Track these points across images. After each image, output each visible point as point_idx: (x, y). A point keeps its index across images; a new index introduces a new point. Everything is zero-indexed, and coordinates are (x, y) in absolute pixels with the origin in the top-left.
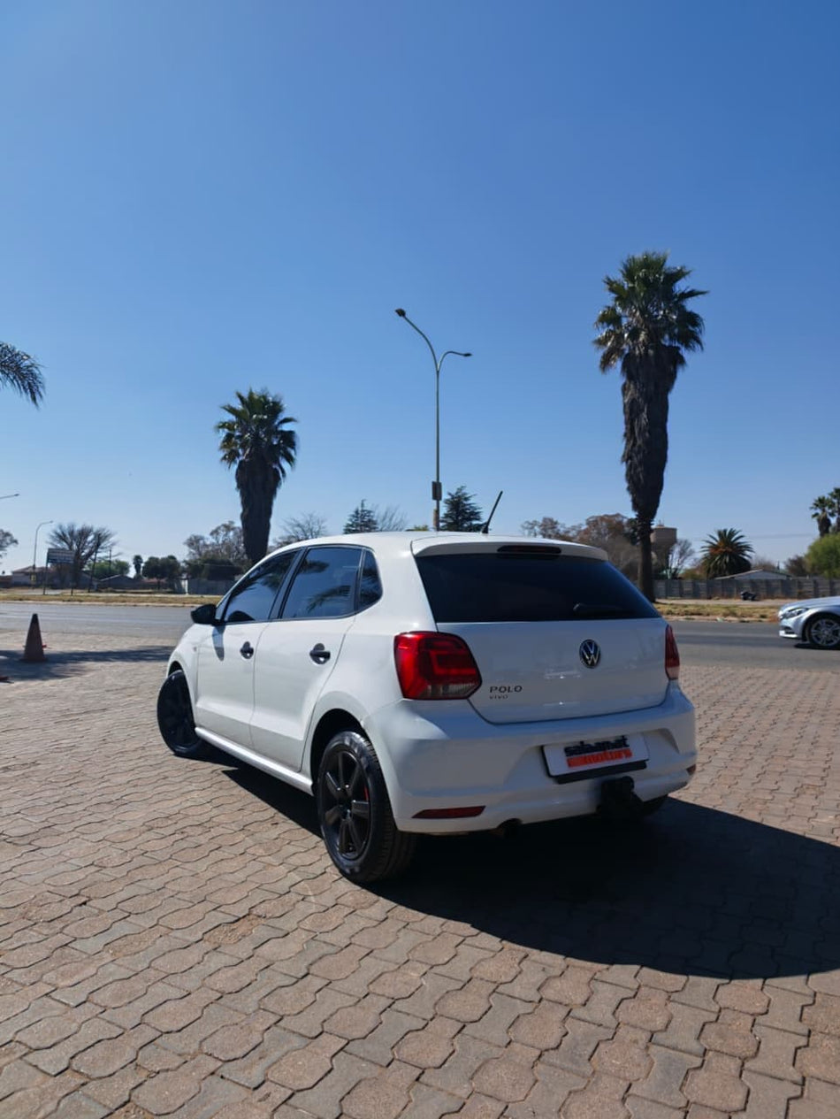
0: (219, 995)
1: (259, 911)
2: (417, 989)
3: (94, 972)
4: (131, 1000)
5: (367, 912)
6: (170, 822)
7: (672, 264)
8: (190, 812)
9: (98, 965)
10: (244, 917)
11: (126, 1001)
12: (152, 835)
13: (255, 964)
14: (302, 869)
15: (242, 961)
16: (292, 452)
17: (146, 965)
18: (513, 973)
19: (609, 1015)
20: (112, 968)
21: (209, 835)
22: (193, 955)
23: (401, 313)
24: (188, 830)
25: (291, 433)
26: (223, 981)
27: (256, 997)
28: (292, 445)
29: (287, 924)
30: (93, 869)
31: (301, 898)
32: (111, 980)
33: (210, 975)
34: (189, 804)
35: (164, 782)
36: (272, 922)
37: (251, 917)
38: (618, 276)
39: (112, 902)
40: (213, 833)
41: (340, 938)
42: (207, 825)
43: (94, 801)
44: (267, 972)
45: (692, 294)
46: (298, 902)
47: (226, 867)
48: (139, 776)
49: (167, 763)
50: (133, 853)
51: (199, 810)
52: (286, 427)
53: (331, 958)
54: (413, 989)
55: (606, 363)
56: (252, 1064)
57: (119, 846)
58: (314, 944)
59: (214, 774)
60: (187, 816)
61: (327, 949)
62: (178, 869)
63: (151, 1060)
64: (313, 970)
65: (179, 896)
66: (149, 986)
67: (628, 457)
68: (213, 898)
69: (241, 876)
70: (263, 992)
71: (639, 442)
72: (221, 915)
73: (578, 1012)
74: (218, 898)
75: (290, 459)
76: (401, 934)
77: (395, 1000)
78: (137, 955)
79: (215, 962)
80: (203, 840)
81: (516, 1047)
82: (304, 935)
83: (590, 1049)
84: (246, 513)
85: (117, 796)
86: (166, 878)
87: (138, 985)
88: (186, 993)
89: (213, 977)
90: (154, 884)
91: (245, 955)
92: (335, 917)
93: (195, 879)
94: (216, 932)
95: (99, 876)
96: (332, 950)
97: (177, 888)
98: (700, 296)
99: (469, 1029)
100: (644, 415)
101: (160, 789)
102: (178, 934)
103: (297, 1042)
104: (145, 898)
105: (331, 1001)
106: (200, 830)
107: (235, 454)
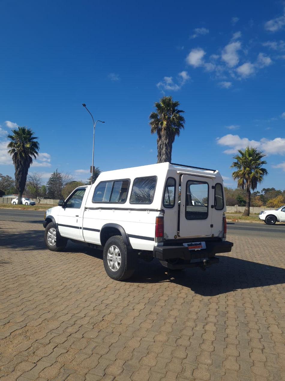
10: (106, 287)
15: (114, 294)
16: (37, 151)
22: (102, 293)
23: (84, 105)
25: (37, 143)
28: (37, 148)
37: (108, 287)
45: (181, 111)
52: (35, 140)
58: (126, 291)
63: (110, 308)
64: (130, 294)
72: (101, 287)
75: (37, 153)
79: (108, 294)
84: (18, 172)
94: (103, 290)
96: (131, 291)
98: (184, 112)
99: (167, 301)
100: (164, 149)
105: (137, 299)
107: (14, 150)
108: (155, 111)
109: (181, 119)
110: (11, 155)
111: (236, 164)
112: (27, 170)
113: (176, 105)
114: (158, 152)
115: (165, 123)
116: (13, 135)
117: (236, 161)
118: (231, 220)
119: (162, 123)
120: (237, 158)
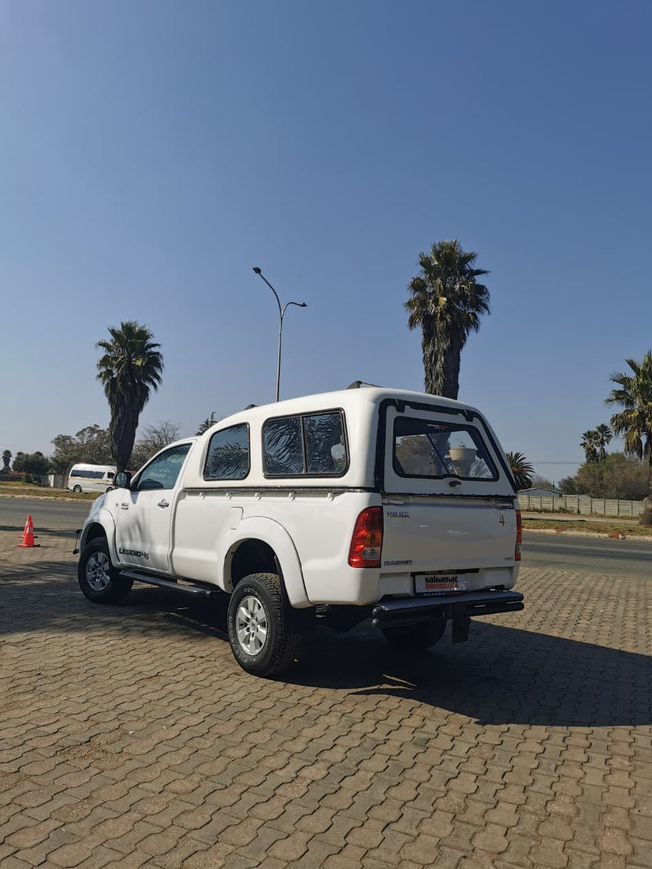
0: (149, 701)
1: (162, 674)
2: (242, 700)
4: (107, 701)
13: (164, 692)
15: (158, 691)
21: (127, 644)
22: (134, 688)
23: (258, 270)
25: (158, 353)
26: (150, 697)
29: (178, 678)
30: (66, 657)
33: (143, 695)
37: (158, 676)
38: (429, 253)
45: (479, 272)
52: (154, 350)
53: (201, 690)
54: (240, 700)
55: (412, 322)
56: (169, 720)
58: (192, 685)
61: (199, 687)
63: (125, 718)
64: (193, 693)
66: (114, 698)
68: (136, 669)
74: (139, 669)
77: (232, 703)
79: (144, 691)
81: (284, 716)
83: (315, 717)
87: (109, 698)
89: (145, 695)
91: (159, 689)
94: (142, 681)
96: (202, 687)
98: (484, 274)
99: (264, 711)
102: (123, 681)
103: (187, 714)
105: (201, 703)
107: (109, 373)
108: (418, 272)
109: (481, 290)
110: (104, 383)
111: (619, 396)
112: (138, 416)
113: (471, 257)
114: (426, 371)
115: (443, 300)
116: (109, 339)
117: (620, 387)
118: (606, 535)
119: (436, 302)
120: (624, 380)
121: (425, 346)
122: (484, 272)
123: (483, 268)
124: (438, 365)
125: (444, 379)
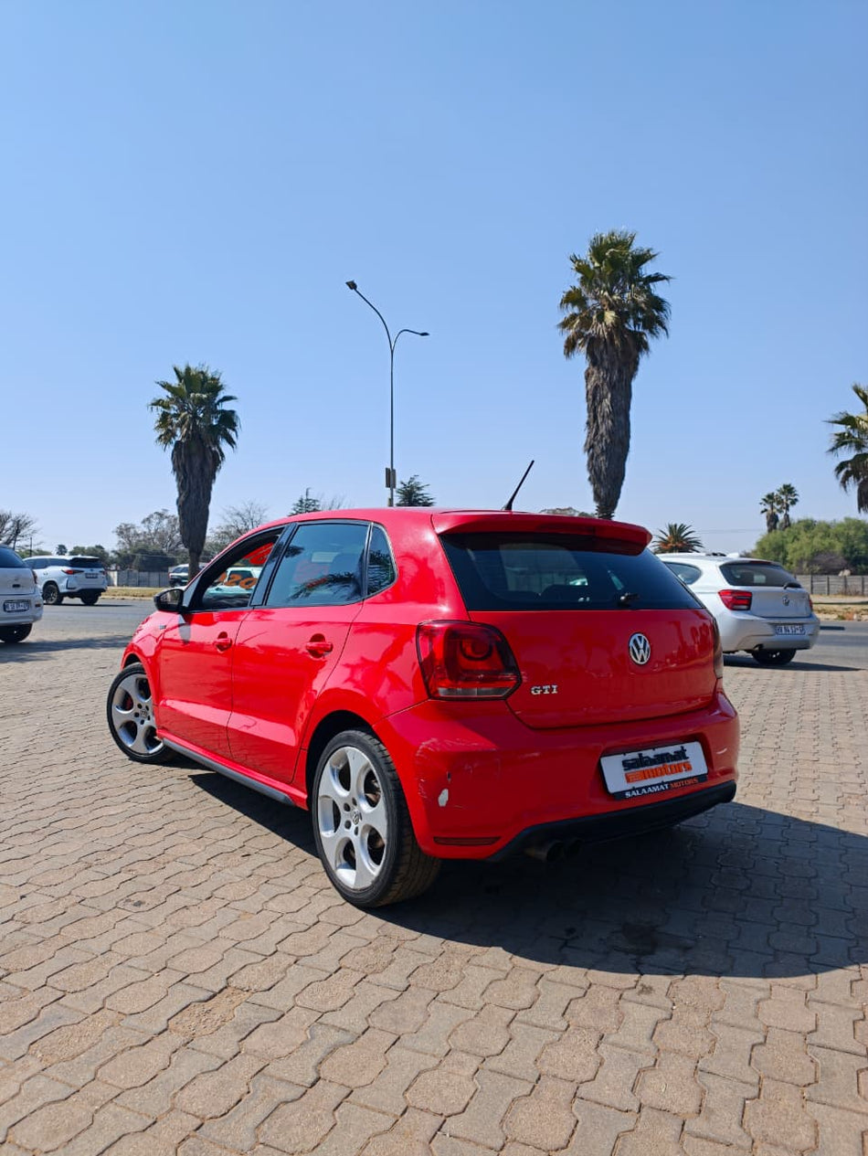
0: (198, 1122)
1: (239, 981)
2: (471, 1098)
3: (16, 1090)
4: (70, 1137)
5: (381, 978)
6: (113, 856)
7: (638, 246)
8: (138, 842)
9: (22, 1078)
10: (221, 991)
11: (64, 1137)
12: (90, 874)
13: (246, 1066)
14: (288, 917)
15: (226, 1062)
16: (233, 434)
17: (89, 1076)
18: (592, 1066)
19: (735, 1127)
20: (41, 1083)
21: (165, 874)
23: (353, 286)
24: (137, 866)
25: (233, 412)
26: (201, 1099)
27: (251, 1121)
28: (233, 425)
29: (278, 1000)
30: (13, 926)
31: (292, 960)
32: (39, 1103)
33: (182, 1088)
34: (136, 831)
35: (102, 803)
36: (259, 998)
37: (229, 991)
38: (585, 254)
39: (38, 976)
40: (169, 870)
41: (352, 1019)
42: (160, 859)
43: (15, 830)
44: (261, 1079)
45: (657, 278)
46: (290, 966)
47: (191, 917)
48: (70, 796)
49: (106, 778)
50: (67, 902)
51: (150, 839)
52: (226, 406)
53: (347, 1051)
54: (467, 1099)
55: (570, 346)
57: (46, 891)
58: (319, 1030)
59: (164, 792)
60: (133, 848)
61: (337, 1037)
62: (127, 922)
64: (325, 1071)
65: (132, 962)
66: (97, 1111)
67: (590, 447)
68: (176, 963)
69: (210, 930)
70: (260, 1112)
71: (603, 430)
72: (189, 990)
73: (695, 1125)
74: (182, 964)
75: (231, 442)
76: (432, 1009)
77: (446, 1118)
78: (76, 1060)
80: (157, 879)
82: (304, 1015)
84: (182, 498)
85: (45, 822)
86: (111, 937)
87: (79, 1110)
88: (150, 1121)
89: (186, 1090)
90: (98, 946)
91: (228, 1053)
92: (342, 986)
93: (149, 936)
94: (185, 1016)
95: (20, 937)
96: (347, 1038)
97: (128, 951)
98: (665, 281)
100: (607, 402)
101: (98, 813)
102: (133, 1021)
104: (84, 968)
106: (152, 866)
107: (171, 434)
108: (574, 280)
109: (658, 304)
110: (167, 449)
111: (842, 441)
112: (210, 488)
113: (642, 258)
114: (589, 412)
115: (610, 316)
117: (842, 429)
118: (835, 616)
119: (601, 318)
120: (848, 420)
121: (588, 376)
122: (664, 278)
123: (663, 273)
124: (604, 404)
125: (612, 421)
